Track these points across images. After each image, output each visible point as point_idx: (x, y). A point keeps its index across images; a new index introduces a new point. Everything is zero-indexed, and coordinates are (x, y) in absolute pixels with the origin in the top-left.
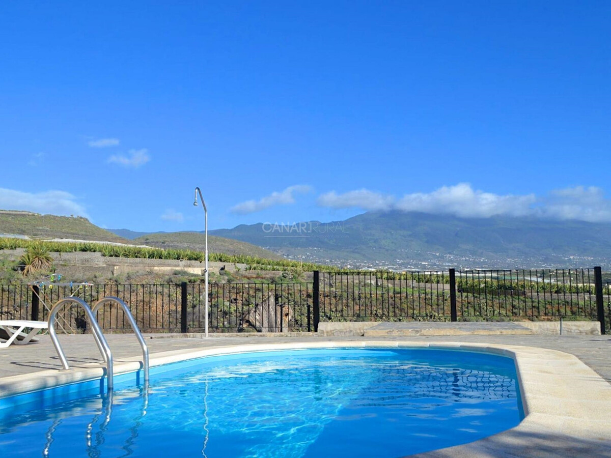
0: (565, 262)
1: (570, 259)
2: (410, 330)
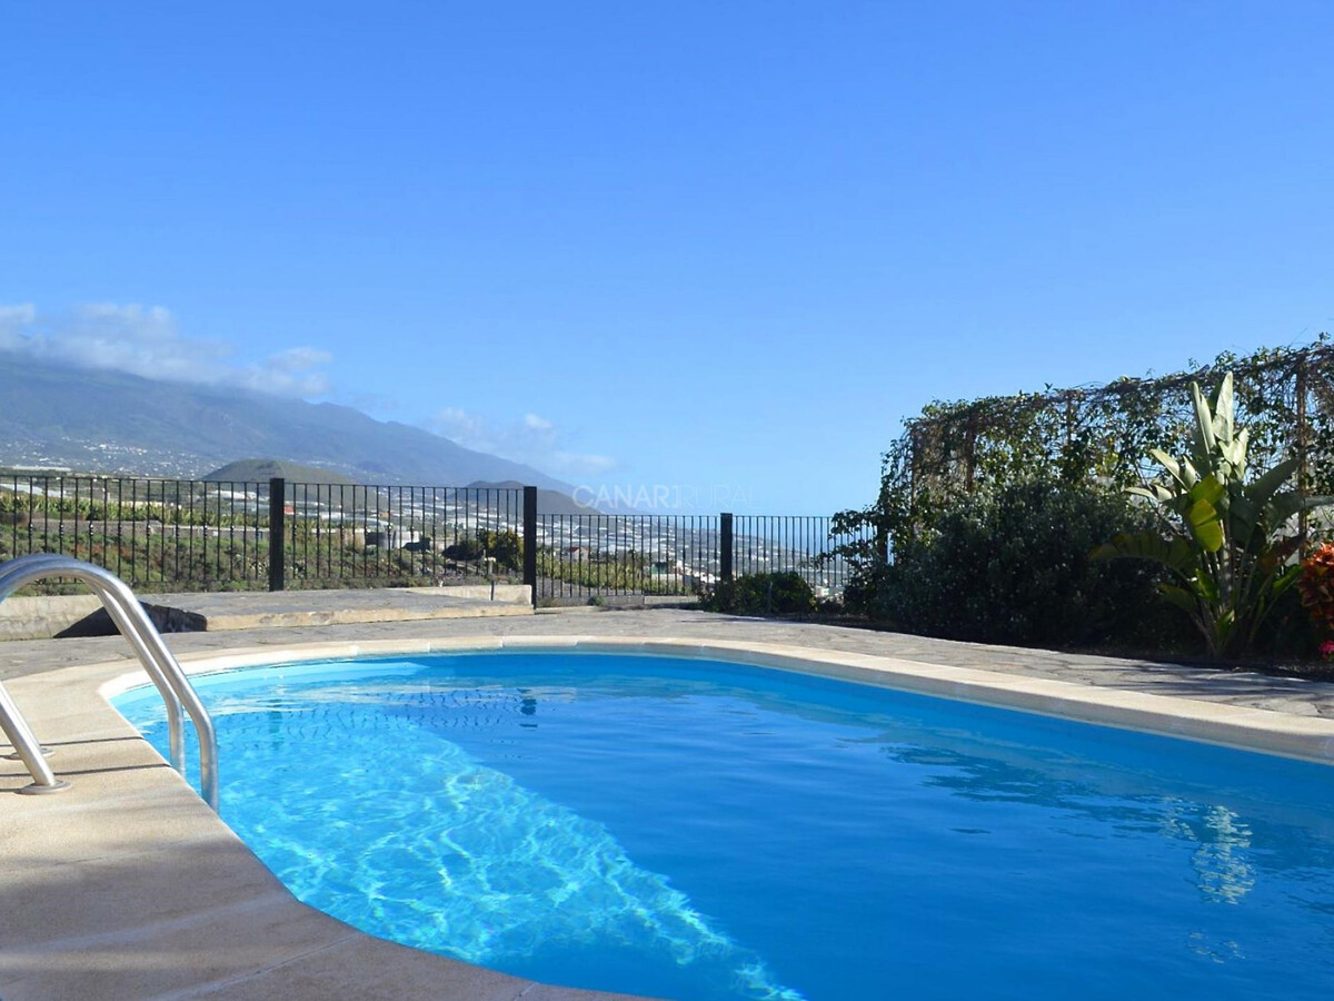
0: (89, 455)
1: (100, 450)
2: (311, 613)
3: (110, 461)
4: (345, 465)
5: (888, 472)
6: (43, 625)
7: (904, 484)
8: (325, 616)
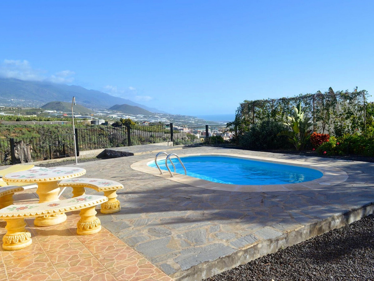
0: (9, 102)
1: (12, 101)
3: (15, 104)
4: (79, 102)
5: (237, 114)
6: (94, 155)
7: (240, 116)
8: (151, 152)
